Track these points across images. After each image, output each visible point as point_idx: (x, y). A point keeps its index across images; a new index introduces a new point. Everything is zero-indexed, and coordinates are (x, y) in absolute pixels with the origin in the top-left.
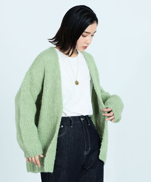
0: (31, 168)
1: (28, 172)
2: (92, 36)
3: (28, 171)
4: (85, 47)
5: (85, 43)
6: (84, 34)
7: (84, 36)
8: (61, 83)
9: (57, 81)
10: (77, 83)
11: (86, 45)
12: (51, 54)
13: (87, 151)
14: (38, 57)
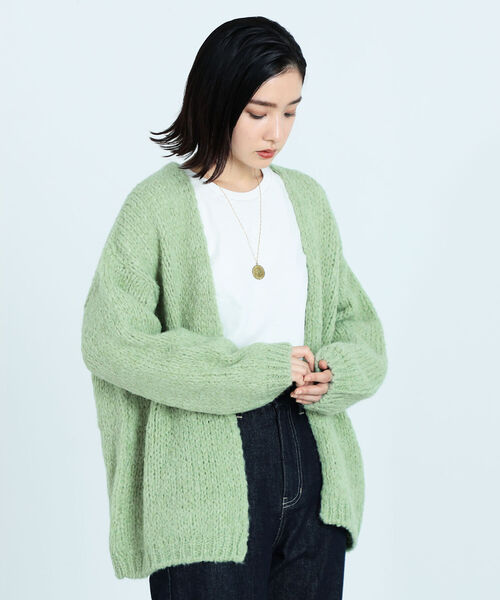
0: (127, 564)
1: (119, 578)
2: (287, 115)
3: (120, 574)
4: (265, 151)
5: (263, 139)
6: (251, 106)
7: (255, 117)
8: (211, 277)
9: (198, 272)
10: (259, 273)
11: (266, 146)
12: (169, 185)
13: (290, 496)
14: (130, 197)
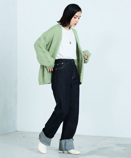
2: (79, 19)
9: (59, 41)
10: (70, 43)
11: (76, 23)
